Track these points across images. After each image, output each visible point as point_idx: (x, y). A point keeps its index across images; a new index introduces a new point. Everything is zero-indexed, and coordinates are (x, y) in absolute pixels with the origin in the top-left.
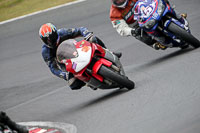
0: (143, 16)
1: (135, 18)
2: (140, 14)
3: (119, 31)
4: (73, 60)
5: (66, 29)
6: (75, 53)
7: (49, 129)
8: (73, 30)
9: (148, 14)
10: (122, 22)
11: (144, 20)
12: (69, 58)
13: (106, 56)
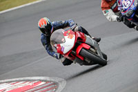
0: (124, 8)
1: (119, 9)
2: (122, 6)
3: (108, 17)
4: (61, 45)
5: (58, 22)
6: (63, 40)
8: (63, 22)
9: (128, 6)
10: (110, 11)
11: (125, 11)
12: (58, 43)
13: (86, 41)
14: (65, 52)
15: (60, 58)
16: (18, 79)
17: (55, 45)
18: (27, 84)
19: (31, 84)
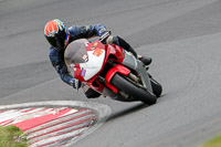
4: (81, 65)
6: (84, 57)
7: (80, 109)
8: (87, 28)
12: (77, 62)
13: (124, 61)
14: (86, 78)
15: (79, 86)
16: (33, 104)
17: (72, 65)
18: (48, 111)
19: (54, 112)
